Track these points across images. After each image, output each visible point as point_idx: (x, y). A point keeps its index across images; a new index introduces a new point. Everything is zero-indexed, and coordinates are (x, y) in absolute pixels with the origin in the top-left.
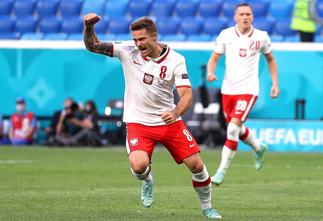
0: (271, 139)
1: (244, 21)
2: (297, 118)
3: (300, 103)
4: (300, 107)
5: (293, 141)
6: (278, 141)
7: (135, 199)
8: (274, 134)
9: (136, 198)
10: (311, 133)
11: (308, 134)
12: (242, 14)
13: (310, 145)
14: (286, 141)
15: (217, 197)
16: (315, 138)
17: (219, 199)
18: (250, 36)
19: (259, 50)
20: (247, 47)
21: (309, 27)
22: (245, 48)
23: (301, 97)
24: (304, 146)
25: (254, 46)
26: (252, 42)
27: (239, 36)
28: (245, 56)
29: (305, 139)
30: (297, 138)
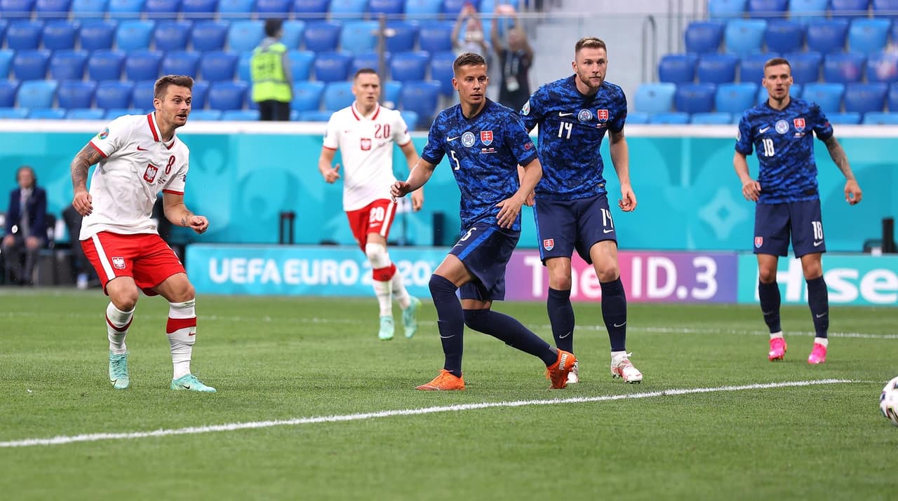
0: (240, 275)
1: (368, 95)
2: (281, 242)
3: (288, 217)
4: (287, 223)
5: (276, 278)
6: (251, 279)
7: (24, 370)
8: (246, 267)
9: (26, 369)
10: (305, 265)
11: (299, 268)
12: (366, 85)
13: (302, 284)
14: (264, 279)
15: (155, 367)
16: (310, 273)
17: (156, 371)
18: (374, 118)
19: (390, 138)
20: (371, 135)
21: (281, 93)
22: (369, 138)
23: (287, 209)
24: (292, 286)
25: (381, 132)
26: (378, 127)
27: (358, 119)
28: (369, 148)
29: (294, 276)
30: (282, 275)
